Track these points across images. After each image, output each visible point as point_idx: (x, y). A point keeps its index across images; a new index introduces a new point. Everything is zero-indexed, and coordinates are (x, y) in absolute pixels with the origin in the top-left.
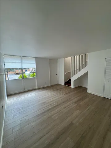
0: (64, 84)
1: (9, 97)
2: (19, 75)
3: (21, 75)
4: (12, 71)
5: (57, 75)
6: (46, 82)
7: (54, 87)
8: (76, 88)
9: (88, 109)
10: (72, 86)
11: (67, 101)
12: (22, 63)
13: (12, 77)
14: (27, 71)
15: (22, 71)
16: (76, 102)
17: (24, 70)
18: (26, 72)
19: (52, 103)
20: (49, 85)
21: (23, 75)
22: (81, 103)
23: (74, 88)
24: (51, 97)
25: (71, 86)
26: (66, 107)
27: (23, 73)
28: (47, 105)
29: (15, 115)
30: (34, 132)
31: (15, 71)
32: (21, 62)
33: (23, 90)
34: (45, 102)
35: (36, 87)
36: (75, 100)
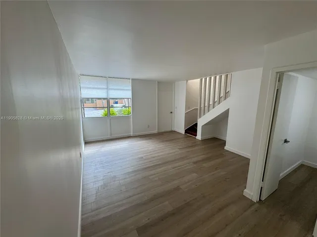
0: (183, 132)
1: (87, 145)
2: (103, 111)
3: (106, 110)
4: (90, 101)
5: (171, 112)
6: (149, 126)
7: (164, 135)
8: (204, 141)
9: (213, 173)
10: (199, 137)
11: (182, 159)
12: (108, 89)
13: (90, 113)
14: (117, 103)
15: (108, 102)
16: (195, 163)
17: (111, 102)
18: (115, 105)
19: (154, 159)
20: (156, 131)
21: (109, 110)
22: (204, 165)
23: (202, 140)
24: (154, 151)
25: (196, 136)
26: (176, 167)
27: (109, 107)
28: (146, 161)
29: (97, 169)
30: (121, 191)
31: (95, 102)
32: (106, 87)
33: (109, 137)
34: (142, 158)
35: (132, 134)
36: (195, 159)
